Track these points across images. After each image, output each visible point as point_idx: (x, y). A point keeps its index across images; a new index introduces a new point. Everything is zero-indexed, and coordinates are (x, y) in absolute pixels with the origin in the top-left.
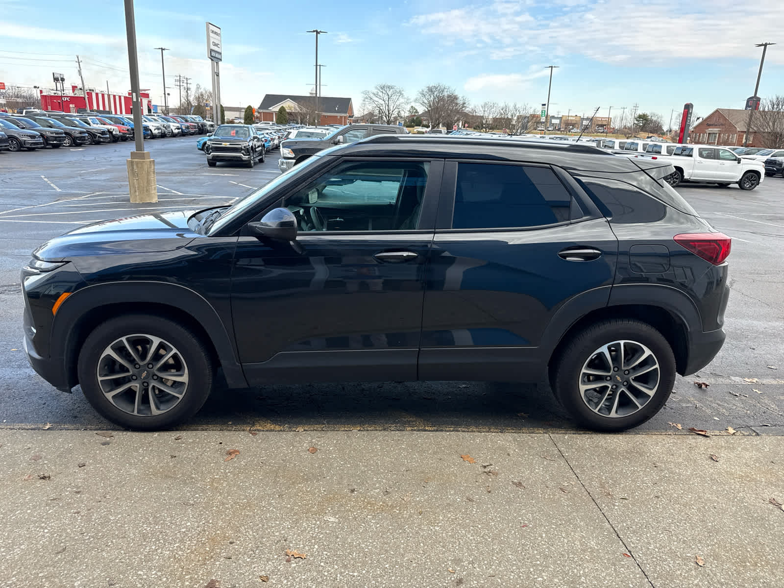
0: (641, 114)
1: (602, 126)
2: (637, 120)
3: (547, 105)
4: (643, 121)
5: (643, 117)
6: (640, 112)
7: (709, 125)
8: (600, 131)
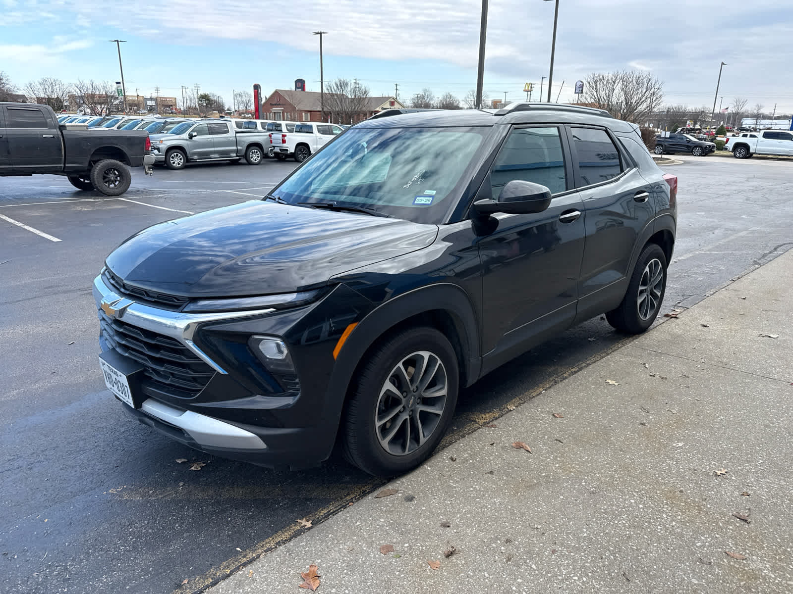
0: (202, 94)
1: (169, 106)
2: (200, 100)
3: (122, 83)
4: (205, 101)
5: (205, 97)
6: (202, 92)
7: (272, 105)
8: (167, 111)
